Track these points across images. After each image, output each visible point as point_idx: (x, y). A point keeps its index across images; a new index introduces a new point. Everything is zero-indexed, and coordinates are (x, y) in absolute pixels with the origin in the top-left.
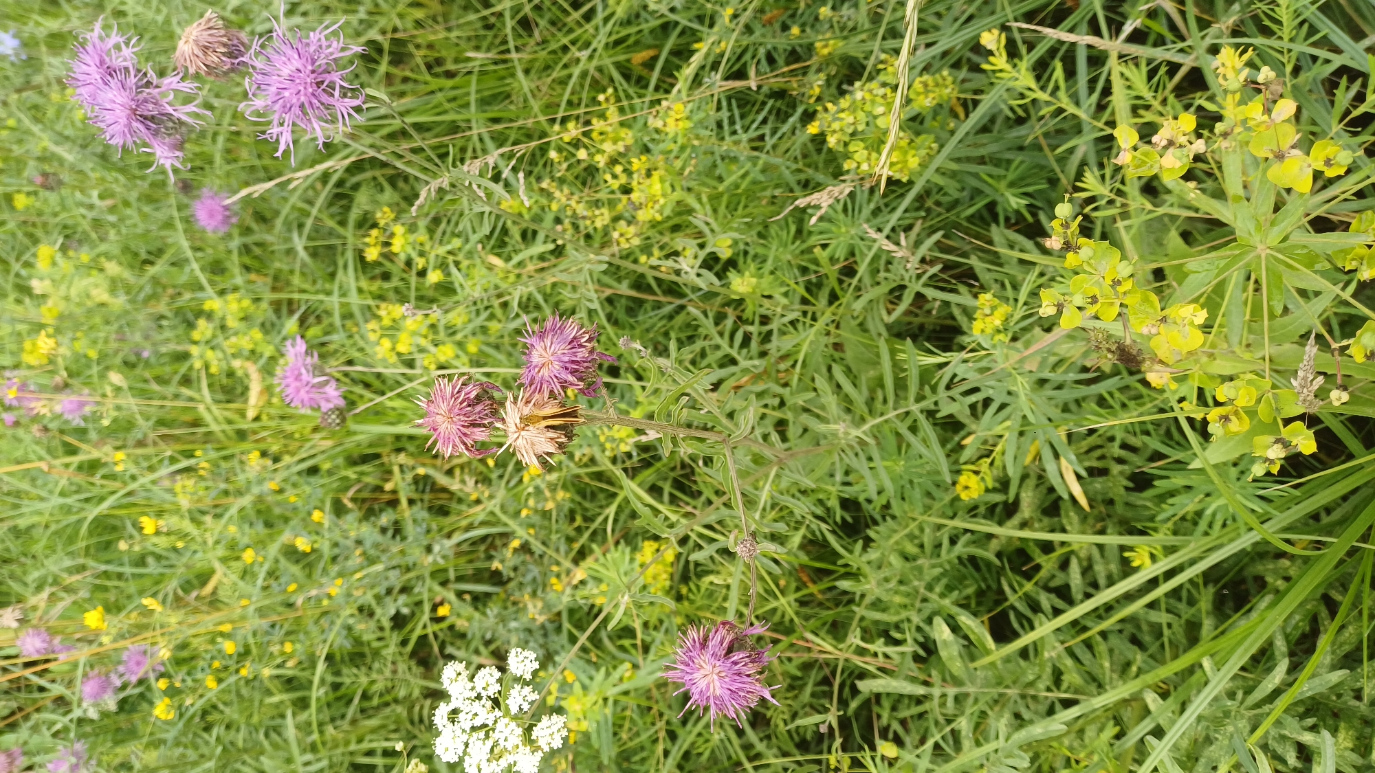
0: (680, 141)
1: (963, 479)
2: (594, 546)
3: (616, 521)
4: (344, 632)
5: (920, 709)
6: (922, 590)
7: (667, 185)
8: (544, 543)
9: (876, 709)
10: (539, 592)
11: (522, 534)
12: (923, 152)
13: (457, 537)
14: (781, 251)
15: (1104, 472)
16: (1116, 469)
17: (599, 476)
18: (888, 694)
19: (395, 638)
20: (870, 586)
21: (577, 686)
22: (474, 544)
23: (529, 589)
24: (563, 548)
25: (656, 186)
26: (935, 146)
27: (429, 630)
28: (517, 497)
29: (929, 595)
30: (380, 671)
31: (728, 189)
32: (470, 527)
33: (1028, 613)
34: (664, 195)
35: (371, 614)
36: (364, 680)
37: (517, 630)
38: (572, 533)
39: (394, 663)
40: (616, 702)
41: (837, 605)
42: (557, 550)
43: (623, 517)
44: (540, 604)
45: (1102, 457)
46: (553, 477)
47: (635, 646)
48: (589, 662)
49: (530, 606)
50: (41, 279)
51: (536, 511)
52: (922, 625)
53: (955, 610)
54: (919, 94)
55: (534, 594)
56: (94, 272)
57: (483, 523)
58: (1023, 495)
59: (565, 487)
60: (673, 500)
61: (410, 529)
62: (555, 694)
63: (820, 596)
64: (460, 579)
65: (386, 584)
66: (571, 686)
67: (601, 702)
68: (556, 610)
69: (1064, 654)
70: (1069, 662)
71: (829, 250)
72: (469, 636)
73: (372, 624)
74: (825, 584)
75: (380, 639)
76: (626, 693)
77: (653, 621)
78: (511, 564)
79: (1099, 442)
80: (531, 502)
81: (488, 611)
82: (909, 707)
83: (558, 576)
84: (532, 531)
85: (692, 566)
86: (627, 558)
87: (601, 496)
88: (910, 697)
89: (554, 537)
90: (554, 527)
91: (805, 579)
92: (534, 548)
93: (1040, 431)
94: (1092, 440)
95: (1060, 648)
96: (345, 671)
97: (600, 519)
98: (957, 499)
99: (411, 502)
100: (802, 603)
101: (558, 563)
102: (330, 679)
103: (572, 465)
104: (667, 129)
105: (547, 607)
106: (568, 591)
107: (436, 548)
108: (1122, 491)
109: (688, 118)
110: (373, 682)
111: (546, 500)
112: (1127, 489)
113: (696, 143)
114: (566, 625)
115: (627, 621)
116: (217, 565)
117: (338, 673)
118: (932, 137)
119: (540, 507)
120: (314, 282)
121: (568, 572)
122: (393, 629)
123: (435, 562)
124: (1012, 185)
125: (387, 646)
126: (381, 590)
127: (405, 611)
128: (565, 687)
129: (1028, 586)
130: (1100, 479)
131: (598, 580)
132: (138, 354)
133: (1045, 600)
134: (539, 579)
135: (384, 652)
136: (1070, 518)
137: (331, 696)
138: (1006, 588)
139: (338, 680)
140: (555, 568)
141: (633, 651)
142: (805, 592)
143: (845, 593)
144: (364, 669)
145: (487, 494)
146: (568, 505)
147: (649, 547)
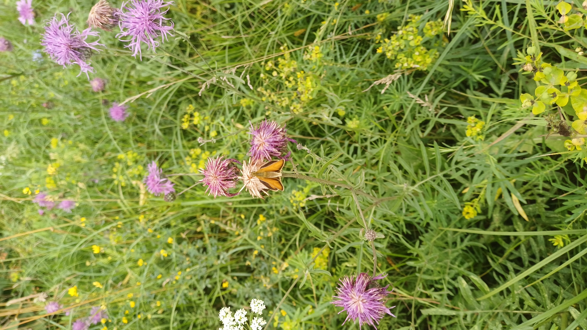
0: (318, 63)
1: (466, 209)
2: (291, 251)
3: (300, 240)
4: (183, 297)
5: (452, 322)
6: (449, 264)
7: (314, 82)
8: (269, 252)
9: (429, 323)
10: (268, 275)
11: (258, 248)
12: (433, 56)
13: (231, 252)
14: (368, 110)
15: (533, 202)
16: (539, 200)
17: (291, 220)
18: (435, 316)
19: (206, 299)
20: (424, 263)
21: (287, 318)
22: (238, 254)
23: (263, 273)
24: (277, 254)
25: (309, 83)
26: (438, 53)
27: (220, 295)
28: (255, 231)
29: (452, 266)
30: (201, 314)
31: (341, 84)
32: (236, 247)
33: (502, 272)
34: (313, 87)
35: (195, 289)
36: (194, 318)
37: (259, 292)
38: (281, 247)
39: (206, 310)
40: (306, 324)
41: (407, 274)
42: (275, 255)
43: (303, 238)
44: (268, 280)
45: (532, 195)
46: (270, 221)
47: (313, 297)
48: (292, 306)
49: (264, 280)
50: (54, 153)
51: (264, 238)
52: (451, 281)
53: (466, 273)
54: (428, 30)
55: (265, 275)
56: (75, 148)
57: (242, 245)
58: (494, 215)
59: (276, 226)
60: (326, 229)
61: (210, 249)
62: (277, 321)
63: (398, 270)
64: (233, 271)
65: (201, 275)
66: (284, 317)
67: (299, 324)
68: (275, 282)
69: (524, 292)
70: (527, 295)
71: (390, 107)
72: (238, 296)
73: (196, 292)
74: (400, 264)
75: (200, 299)
76: (310, 320)
77: (321, 285)
78: (254, 262)
79: (530, 188)
80: (262, 233)
81: (245, 284)
82: (445, 321)
83: (276, 267)
84: (263, 247)
85: (336, 259)
86: (307, 255)
87: (293, 230)
88: (446, 316)
89: (273, 249)
90: (273, 244)
91: (390, 262)
92: (264, 254)
93: (502, 183)
94: (526, 187)
95: (522, 289)
96: (185, 314)
97: (293, 240)
98: (463, 219)
99: (210, 237)
100: (390, 274)
101: (275, 261)
102: (179, 318)
103: (279, 216)
104: (312, 59)
105: (272, 281)
106: (281, 273)
107: (221, 257)
108: (544, 210)
109: (321, 53)
110: (197, 319)
111: (268, 232)
112: (546, 209)
113: (325, 64)
114: (281, 289)
115: (308, 286)
116: (129, 270)
117: (182, 316)
118: (435, 50)
119: (266, 236)
120: (165, 144)
121: (280, 265)
122: (205, 294)
123: (221, 263)
124: (474, 71)
125: (202, 303)
126: (198, 277)
127: (209, 286)
128: (281, 318)
129: (501, 260)
130: (531, 205)
131: (294, 267)
132: (93, 182)
133: (510, 266)
134: (267, 269)
135: (202, 305)
136: (519, 225)
137: (180, 326)
138: (490, 261)
139: (183, 319)
140: (274, 263)
141: (312, 300)
142: (390, 268)
143: (411, 267)
144: (193, 313)
145: (242, 231)
146: (278, 234)
147: (316, 251)
